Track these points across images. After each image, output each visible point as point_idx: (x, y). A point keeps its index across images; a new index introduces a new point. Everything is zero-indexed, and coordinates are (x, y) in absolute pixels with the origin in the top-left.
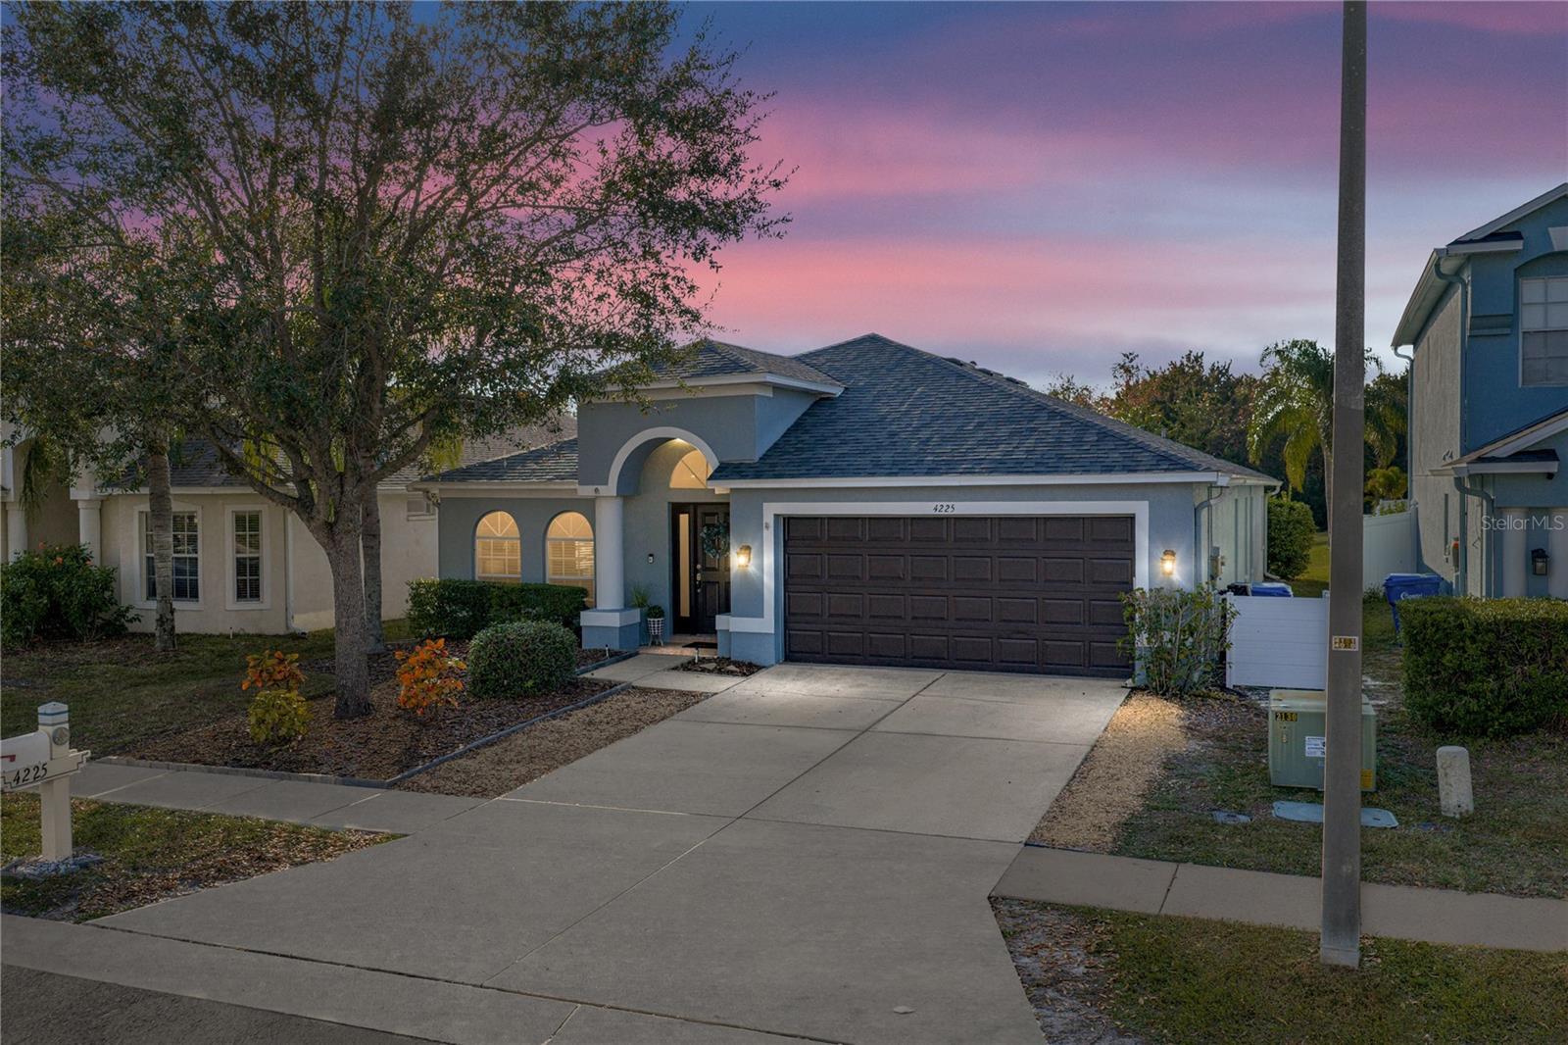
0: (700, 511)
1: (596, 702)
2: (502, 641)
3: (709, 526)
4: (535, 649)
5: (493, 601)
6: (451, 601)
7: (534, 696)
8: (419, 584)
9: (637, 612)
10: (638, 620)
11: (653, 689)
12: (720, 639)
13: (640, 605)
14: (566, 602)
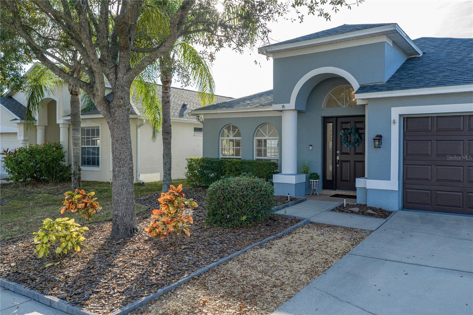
0: (340, 120)
1: (290, 233)
2: (227, 189)
3: (344, 129)
4: (248, 195)
5: (227, 168)
6: (206, 168)
7: (247, 227)
8: (191, 159)
9: (304, 176)
10: (304, 180)
11: (325, 225)
12: (358, 194)
13: (306, 172)
14: (264, 169)
